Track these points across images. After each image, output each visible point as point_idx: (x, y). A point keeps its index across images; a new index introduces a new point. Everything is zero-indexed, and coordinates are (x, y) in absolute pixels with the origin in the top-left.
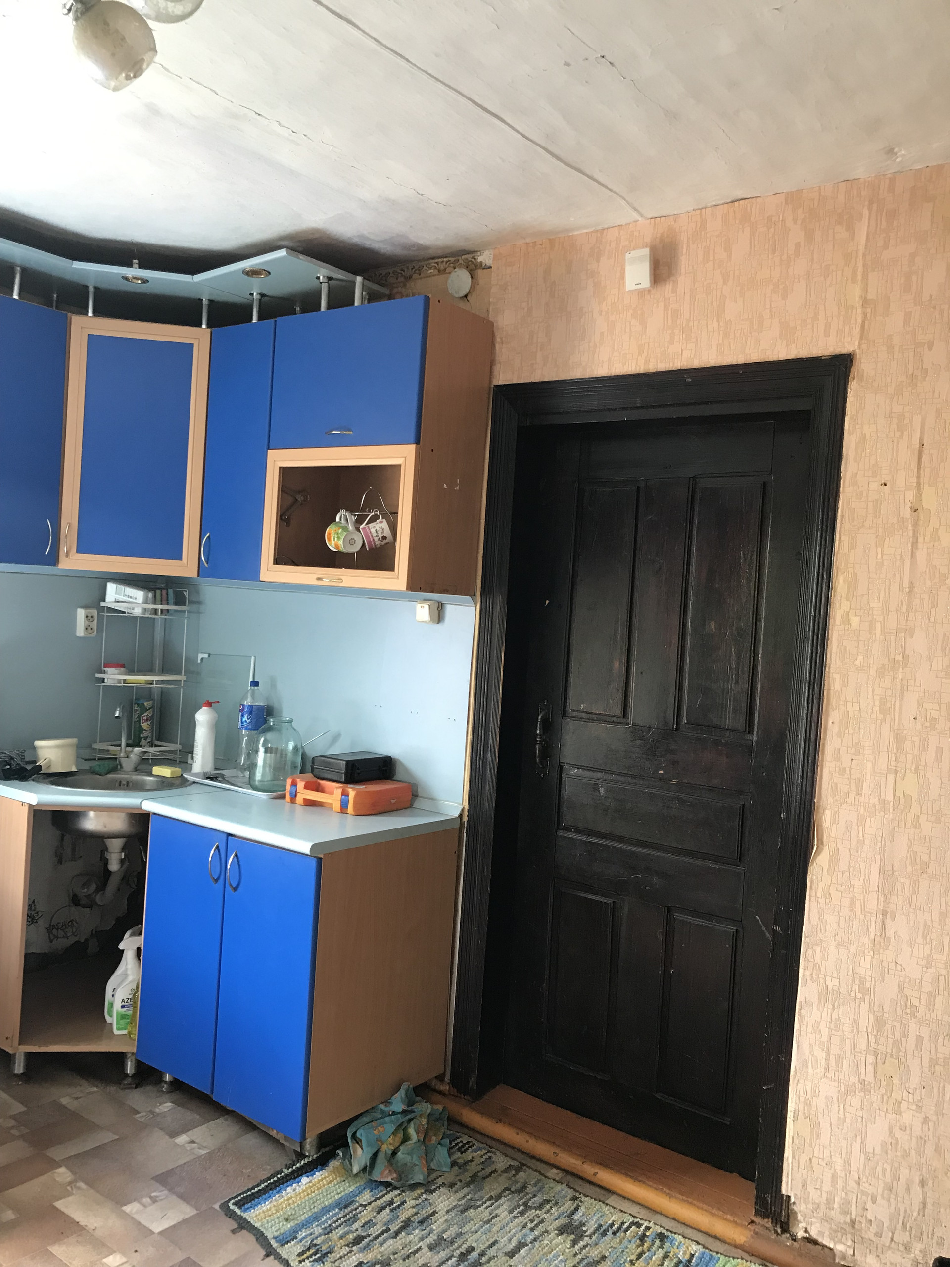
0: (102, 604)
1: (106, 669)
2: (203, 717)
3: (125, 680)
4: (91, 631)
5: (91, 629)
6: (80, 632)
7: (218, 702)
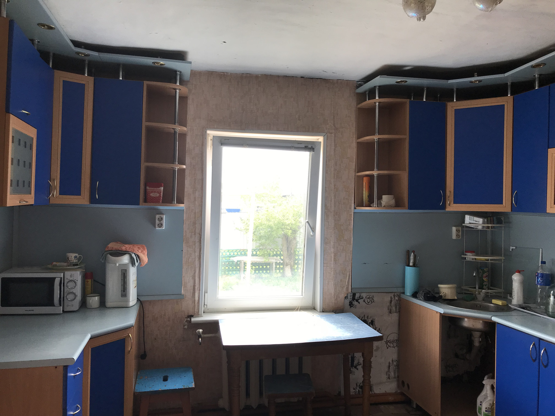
0: (463, 225)
1: (466, 253)
2: (516, 278)
3: (475, 259)
4: (459, 237)
5: (459, 236)
6: (454, 237)
7: (524, 271)
